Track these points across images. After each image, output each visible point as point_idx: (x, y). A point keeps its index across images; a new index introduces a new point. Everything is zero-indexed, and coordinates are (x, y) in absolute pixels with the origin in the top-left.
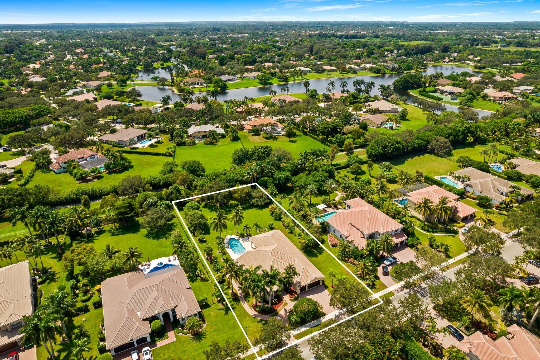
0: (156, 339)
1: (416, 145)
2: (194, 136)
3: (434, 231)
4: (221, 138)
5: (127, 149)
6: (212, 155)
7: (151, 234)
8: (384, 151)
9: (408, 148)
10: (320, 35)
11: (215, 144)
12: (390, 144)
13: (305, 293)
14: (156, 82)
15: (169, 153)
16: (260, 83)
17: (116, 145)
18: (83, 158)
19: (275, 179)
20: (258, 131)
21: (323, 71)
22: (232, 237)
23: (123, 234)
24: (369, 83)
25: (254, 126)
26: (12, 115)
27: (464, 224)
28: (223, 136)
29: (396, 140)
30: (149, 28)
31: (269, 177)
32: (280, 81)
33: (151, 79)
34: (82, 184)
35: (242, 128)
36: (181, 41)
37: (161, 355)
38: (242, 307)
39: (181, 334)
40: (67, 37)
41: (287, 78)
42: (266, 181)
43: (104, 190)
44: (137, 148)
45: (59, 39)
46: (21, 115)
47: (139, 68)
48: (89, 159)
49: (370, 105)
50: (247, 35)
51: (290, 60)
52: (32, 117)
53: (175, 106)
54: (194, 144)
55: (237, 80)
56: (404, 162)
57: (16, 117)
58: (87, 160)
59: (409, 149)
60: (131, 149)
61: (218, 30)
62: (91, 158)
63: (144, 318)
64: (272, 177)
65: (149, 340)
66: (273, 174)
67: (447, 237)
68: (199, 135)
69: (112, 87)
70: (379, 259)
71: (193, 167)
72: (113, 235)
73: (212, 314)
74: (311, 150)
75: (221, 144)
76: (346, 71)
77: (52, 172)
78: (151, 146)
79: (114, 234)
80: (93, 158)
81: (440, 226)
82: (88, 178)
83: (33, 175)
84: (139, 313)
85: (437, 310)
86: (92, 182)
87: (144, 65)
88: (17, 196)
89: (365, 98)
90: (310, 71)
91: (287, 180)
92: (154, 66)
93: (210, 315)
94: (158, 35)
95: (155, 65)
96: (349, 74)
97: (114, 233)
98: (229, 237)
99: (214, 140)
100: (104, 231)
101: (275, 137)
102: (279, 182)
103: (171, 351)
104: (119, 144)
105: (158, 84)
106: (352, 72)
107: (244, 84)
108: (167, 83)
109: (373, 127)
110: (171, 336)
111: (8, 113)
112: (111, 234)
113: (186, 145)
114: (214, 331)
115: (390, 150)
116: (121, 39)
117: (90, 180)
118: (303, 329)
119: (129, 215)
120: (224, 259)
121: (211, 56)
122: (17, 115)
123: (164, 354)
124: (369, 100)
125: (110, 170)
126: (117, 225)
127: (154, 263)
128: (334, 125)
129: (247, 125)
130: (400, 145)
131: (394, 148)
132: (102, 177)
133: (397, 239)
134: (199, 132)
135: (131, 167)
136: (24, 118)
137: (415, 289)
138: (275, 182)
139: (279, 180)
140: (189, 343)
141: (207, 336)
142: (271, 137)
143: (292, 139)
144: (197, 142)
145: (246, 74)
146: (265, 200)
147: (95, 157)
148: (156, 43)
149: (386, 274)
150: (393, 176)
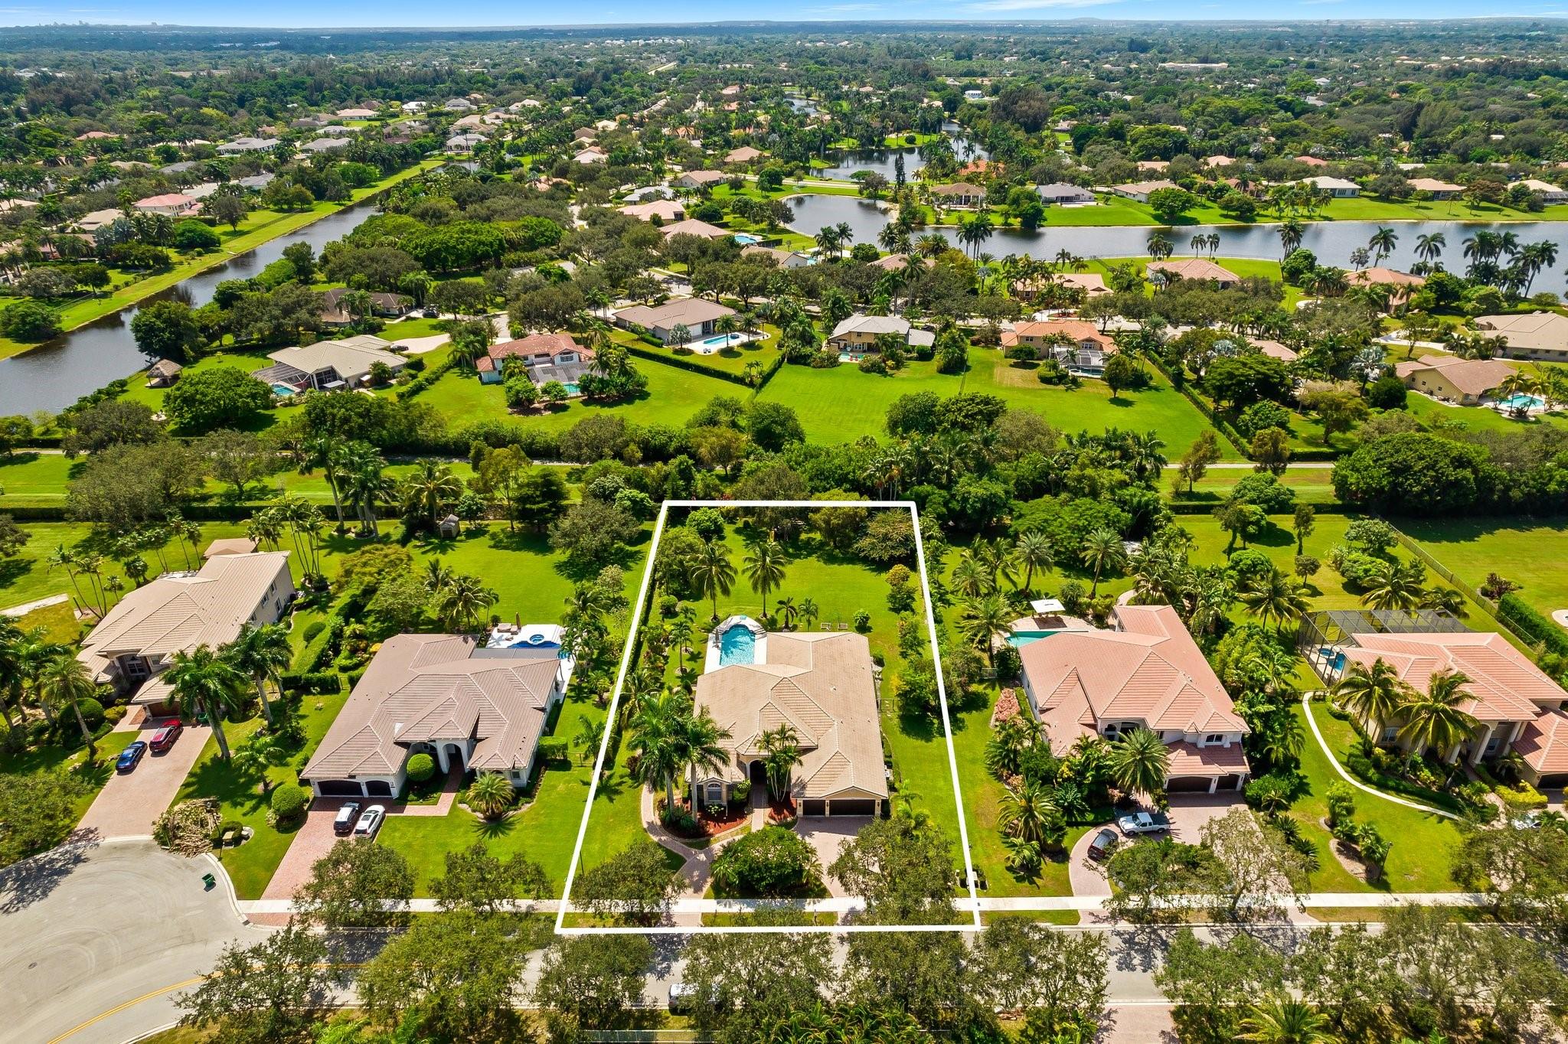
0: (411, 797)
1: (1552, 486)
2: (844, 344)
3: (1391, 783)
4: (916, 359)
5: (667, 351)
6: (859, 401)
7: (572, 565)
8: (1394, 485)
9: (1508, 488)
10: (1493, 70)
11: (890, 372)
12: (1421, 464)
13: (819, 820)
14: (857, 187)
15: (751, 377)
16: (1157, 218)
17: (648, 336)
18: (548, 355)
19: (953, 496)
20: (1030, 354)
21: (1406, 195)
22: (743, 623)
23: (514, 550)
24: (1534, 248)
25: (1027, 338)
26: (473, 237)
27: (1544, 798)
28: (925, 355)
29: (1455, 453)
30: (951, 35)
31: (941, 487)
32: (1226, 216)
33: (852, 177)
34: (515, 416)
35: (992, 339)
36: (1013, 75)
37: (397, 834)
38: (637, 799)
39: (464, 806)
40: (729, 56)
41: (1252, 209)
42: (926, 497)
43: (538, 439)
44: (690, 352)
45: (709, 59)
46: (490, 239)
47: (844, 145)
48: (557, 360)
49: (1490, 327)
50: (1224, 65)
51: (1305, 153)
52: (513, 246)
53: (855, 257)
54: (832, 362)
55: (1090, 199)
56: (1470, 537)
57: (481, 243)
58: (553, 362)
59: (1515, 493)
60: (676, 352)
61: (1144, 48)
62: (562, 359)
63: (404, 739)
64: (948, 487)
65: (395, 792)
66: (952, 482)
67: (1434, 820)
68: (857, 341)
69: (742, 191)
70: (1112, 804)
71: (766, 422)
72: (495, 546)
73: (561, 787)
74: (1108, 431)
75: (905, 375)
76: (1496, 202)
77: (477, 378)
78: (728, 352)
79: (497, 545)
80: (567, 359)
81: (1425, 774)
82: (536, 405)
83: (437, 379)
84: (398, 726)
85: (1184, 1023)
86: (537, 416)
87: (861, 137)
88: (360, 415)
89: (1482, 299)
90: (1354, 191)
91: (991, 505)
92: (886, 143)
93: (555, 787)
94: (958, 57)
95: (893, 140)
96: (1507, 211)
97: (501, 541)
98: (735, 620)
99: (890, 363)
100: (486, 532)
101: (1074, 381)
102: (963, 509)
103: (420, 835)
104: (654, 336)
105: (861, 192)
106: (1524, 205)
107: (1105, 214)
108: (884, 193)
109: (1447, 400)
110: (445, 802)
111: (469, 231)
112: (492, 543)
113: (808, 365)
114: (535, 827)
115: (1418, 482)
116: (852, 63)
117: (537, 411)
118: (736, 907)
119: (535, 507)
120: (683, 671)
121: (1064, 125)
122: (483, 238)
123: (404, 835)
124: (1498, 306)
125: (593, 393)
126: (517, 525)
127: (527, 633)
128: (1264, 369)
129: (1011, 332)
130: (1468, 473)
131: (1436, 479)
132: (565, 408)
133: (1205, 763)
134: (859, 334)
135: (644, 396)
136: (496, 247)
137: (1163, 933)
138: (954, 505)
139: (965, 500)
140: (466, 832)
141: (512, 833)
142: (1061, 379)
143: (1123, 394)
144: (844, 359)
145: (1129, 187)
146: (893, 548)
147: (572, 359)
148: (933, 79)
149: (1097, 855)
150: (1366, 571)
